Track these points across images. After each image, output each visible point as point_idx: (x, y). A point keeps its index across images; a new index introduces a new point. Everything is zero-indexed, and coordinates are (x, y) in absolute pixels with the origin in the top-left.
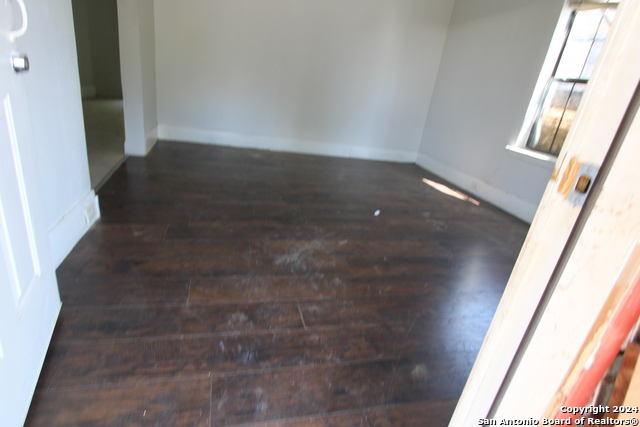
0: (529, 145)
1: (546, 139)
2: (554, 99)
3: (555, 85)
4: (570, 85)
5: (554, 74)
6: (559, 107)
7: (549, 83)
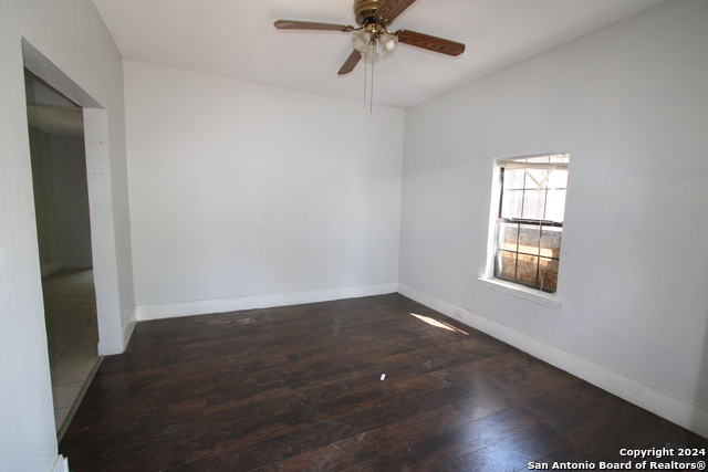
0: (495, 274)
1: (509, 268)
2: (505, 235)
3: (503, 225)
4: (516, 225)
5: (500, 216)
6: (512, 242)
7: (498, 222)
